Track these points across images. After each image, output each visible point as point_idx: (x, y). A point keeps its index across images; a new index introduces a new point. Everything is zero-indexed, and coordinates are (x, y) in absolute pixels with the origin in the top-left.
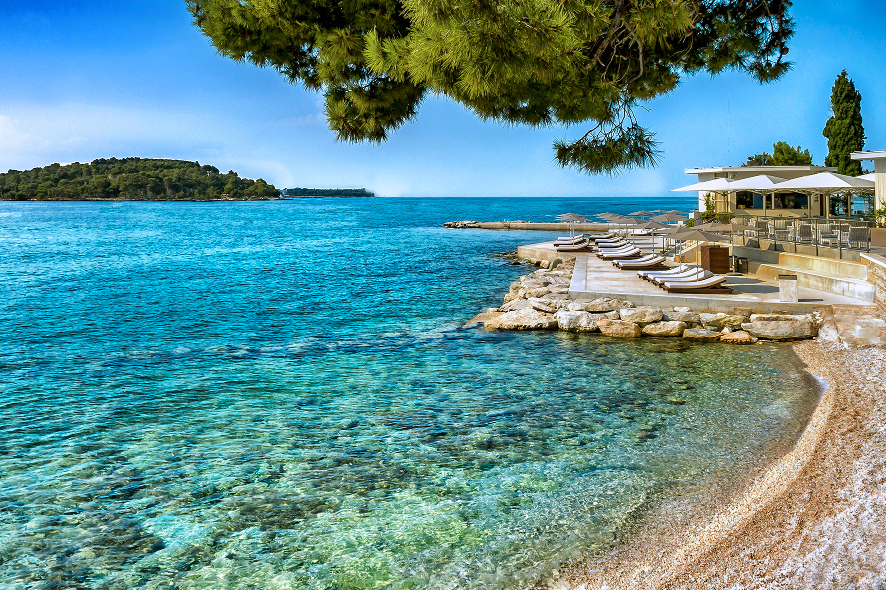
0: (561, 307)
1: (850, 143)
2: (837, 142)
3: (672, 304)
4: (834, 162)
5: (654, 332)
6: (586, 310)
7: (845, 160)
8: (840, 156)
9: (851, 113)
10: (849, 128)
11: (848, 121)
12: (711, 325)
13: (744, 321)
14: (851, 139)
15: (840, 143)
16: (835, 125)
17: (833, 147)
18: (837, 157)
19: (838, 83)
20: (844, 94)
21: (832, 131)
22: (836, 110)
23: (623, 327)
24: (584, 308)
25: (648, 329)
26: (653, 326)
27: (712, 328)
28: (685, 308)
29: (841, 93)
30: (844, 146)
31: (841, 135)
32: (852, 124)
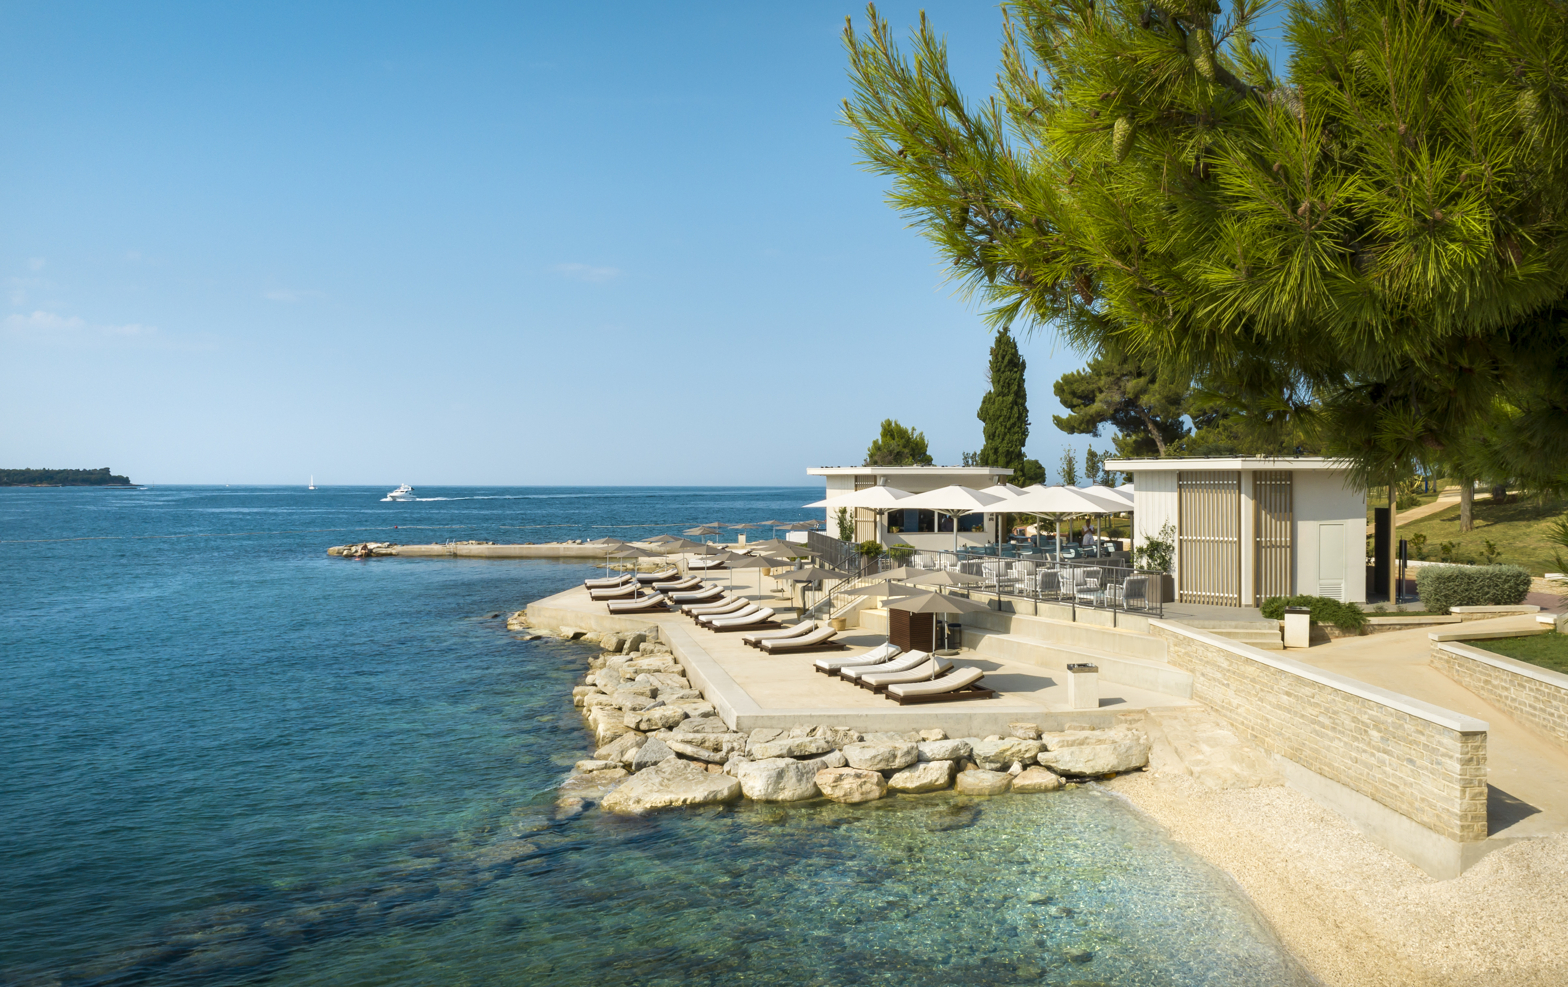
0: (733, 749)
1: (1013, 430)
2: (997, 428)
3: (915, 726)
4: (992, 457)
5: (911, 785)
6: (791, 754)
7: (1006, 456)
8: (1000, 450)
9: (1015, 388)
10: (1012, 408)
11: (1010, 398)
12: (991, 762)
13: (1041, 751)
14: (1014, 425)
15: (1001, 430)
16: (994, 403)
17: (990, 436)
18: (996, 451)
19: (999, 341)
20: (1007, 358)
21: (991, 412)
22: (995, 381)
23: (859, 781)
24: (785, 751)
25: (898, 780)
26: (906, 774)
27: (994, 766)
28: (937, 731)
29: (1003, 358)
30: (1005, 434)
31: (1001, 419)
32: (1015, 403)
